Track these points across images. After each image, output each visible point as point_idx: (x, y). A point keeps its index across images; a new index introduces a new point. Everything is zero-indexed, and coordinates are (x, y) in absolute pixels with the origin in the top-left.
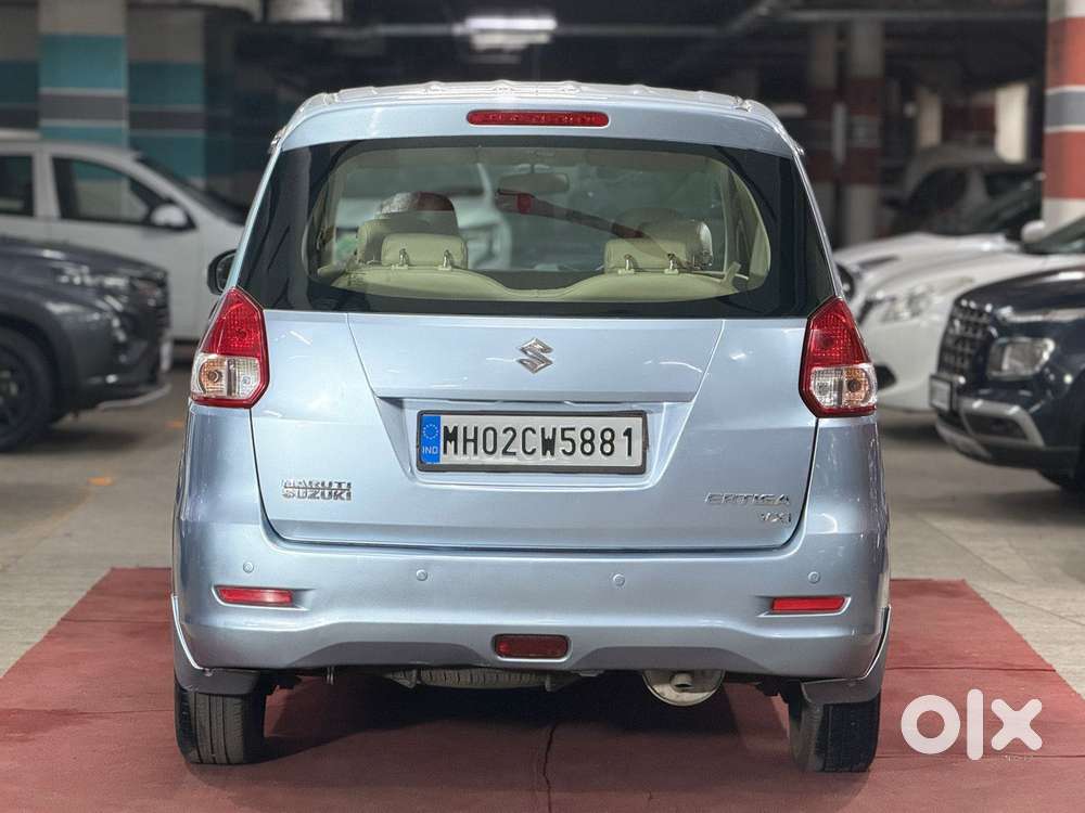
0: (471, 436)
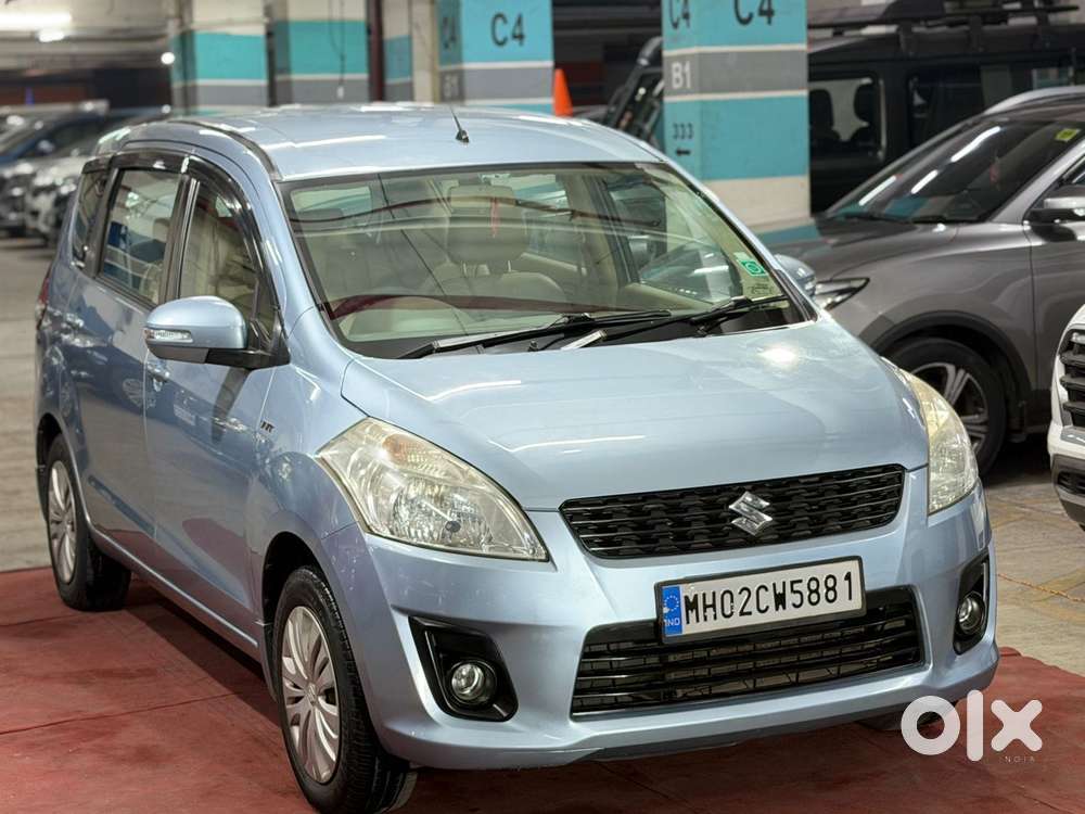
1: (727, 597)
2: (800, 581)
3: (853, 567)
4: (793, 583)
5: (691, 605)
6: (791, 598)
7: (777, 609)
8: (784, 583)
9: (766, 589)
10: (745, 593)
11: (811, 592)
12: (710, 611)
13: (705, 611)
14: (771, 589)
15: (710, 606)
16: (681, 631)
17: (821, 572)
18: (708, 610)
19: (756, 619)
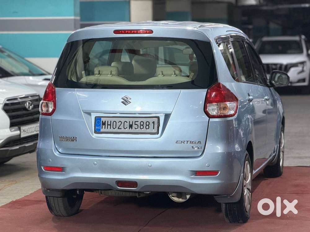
0: (109, 123)
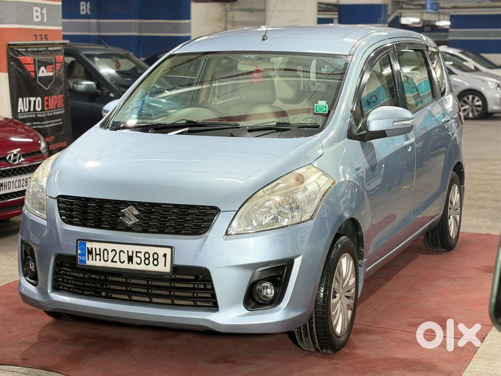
1: (106, 252)
2: (141, 252)
3: (168, 251)
4: (137, 252)
5: (90, 252)
6: (135, 259)
7: (129, 263)
8: (133, 251)
9: (124, 253)
10: (114, 252)
11: (146, 259)
12: (98, 257)
13: (96, 256)
14: (126, 253)
15: (98, 254)
16: (86, 263)
17: (151, 250)
18: (97, 256)
19: (118, 265)
